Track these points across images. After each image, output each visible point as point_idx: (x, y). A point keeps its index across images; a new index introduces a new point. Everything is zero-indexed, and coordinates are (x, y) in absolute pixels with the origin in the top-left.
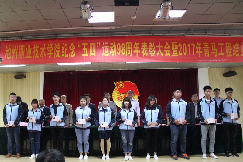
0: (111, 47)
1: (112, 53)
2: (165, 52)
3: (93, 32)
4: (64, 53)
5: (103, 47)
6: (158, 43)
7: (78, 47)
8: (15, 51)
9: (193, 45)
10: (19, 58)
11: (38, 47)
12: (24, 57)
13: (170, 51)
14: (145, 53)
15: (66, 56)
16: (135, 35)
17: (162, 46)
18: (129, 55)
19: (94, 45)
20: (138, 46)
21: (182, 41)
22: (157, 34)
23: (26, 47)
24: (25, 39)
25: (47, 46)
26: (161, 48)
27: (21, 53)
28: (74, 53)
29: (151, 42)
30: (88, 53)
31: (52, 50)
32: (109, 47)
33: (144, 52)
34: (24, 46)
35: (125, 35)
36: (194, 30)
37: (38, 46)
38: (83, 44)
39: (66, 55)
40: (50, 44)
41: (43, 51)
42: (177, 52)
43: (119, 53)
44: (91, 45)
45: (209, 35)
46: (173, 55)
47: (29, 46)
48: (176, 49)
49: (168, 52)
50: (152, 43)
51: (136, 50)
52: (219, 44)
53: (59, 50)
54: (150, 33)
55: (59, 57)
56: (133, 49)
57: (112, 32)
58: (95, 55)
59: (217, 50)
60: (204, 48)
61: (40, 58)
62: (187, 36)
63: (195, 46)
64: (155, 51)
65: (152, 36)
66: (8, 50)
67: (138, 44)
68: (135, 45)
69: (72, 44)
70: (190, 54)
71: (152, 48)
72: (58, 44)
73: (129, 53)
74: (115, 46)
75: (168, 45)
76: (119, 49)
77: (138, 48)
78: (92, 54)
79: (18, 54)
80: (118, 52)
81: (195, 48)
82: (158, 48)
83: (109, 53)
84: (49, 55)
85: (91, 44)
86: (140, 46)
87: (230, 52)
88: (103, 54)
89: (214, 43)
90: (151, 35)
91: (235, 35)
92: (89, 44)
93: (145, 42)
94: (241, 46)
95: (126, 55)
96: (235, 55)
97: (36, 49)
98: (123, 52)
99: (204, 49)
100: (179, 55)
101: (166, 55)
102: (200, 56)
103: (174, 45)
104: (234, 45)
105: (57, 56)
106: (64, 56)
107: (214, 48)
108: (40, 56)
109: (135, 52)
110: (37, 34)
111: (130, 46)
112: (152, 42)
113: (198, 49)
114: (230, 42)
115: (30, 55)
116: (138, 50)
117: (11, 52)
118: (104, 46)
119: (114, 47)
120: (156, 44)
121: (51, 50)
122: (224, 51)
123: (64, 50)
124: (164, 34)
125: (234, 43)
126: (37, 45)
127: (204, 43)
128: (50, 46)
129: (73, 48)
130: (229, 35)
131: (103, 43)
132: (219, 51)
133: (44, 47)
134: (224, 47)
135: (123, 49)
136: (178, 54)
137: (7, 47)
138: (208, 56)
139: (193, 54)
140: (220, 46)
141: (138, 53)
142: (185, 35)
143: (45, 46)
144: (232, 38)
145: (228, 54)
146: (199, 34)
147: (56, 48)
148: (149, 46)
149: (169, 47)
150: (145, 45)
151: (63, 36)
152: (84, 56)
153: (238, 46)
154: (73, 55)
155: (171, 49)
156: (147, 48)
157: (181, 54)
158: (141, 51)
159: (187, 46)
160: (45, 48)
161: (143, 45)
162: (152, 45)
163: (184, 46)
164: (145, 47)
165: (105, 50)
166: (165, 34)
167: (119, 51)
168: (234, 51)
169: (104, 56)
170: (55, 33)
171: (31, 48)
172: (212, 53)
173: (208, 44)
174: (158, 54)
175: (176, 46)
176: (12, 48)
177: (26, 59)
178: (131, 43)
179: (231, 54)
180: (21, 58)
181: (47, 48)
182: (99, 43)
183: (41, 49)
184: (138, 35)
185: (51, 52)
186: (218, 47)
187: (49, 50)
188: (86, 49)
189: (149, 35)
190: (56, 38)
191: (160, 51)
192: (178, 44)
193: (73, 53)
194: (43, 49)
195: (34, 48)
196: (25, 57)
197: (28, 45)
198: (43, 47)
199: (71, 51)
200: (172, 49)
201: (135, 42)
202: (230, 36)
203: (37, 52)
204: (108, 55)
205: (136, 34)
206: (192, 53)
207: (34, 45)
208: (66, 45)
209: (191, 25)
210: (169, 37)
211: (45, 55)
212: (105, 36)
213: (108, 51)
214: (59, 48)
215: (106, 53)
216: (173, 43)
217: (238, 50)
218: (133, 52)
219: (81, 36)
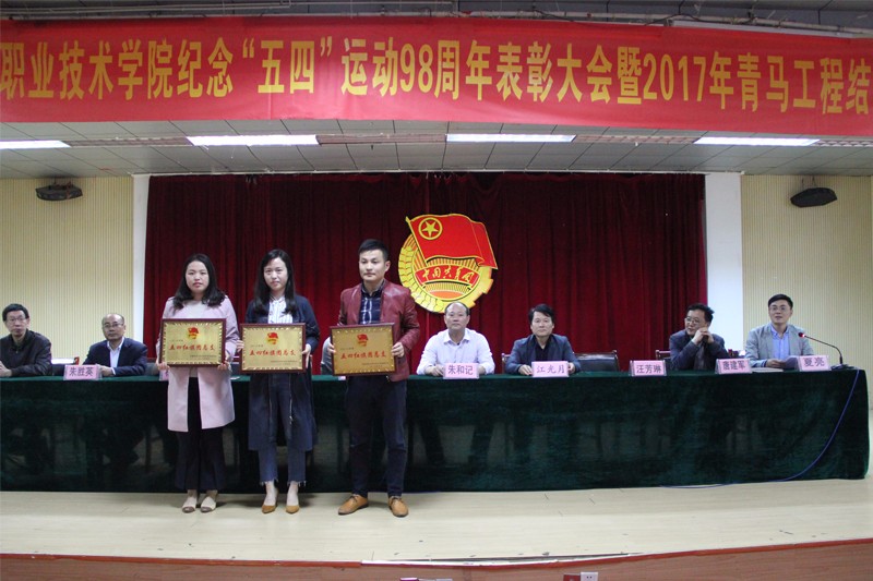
0: (378, 60)
1: (381, 86)
2: (592, 87)
4: (187, 80)
5: (345, 60)
6: (566, 50)
7: (245, 55)
9: (700, 61)
11: (81, 53)
12: (22, 94)
13: (608, 81)
14: (508, 86)
15: (196, 93)
16: (473, 14)
17: (578, 63)
18: (449, 93)
19: (309, 50)
20: (485, 57)
22: (562, 14)
24: (25, 16)
25: (115, 53)
26: (575, 70)
27: (10, 77)
28: (228, 79)
29: (536, 44)
30: (285, 81)
31: (138, 68)
32: (370, 58)
33: (509, 84)
34: (20, 46)
35: (433, 14)
36: (705, 4)
37: (80, 47)
38: (265, 44)
39: (196, 87)
40: (131, 42)
41: (101, 70)
42: (636, 87)
43: (407, 83)
44: (296, 51)
45: (764, 25)
46: (621, 101)
47: (43, 47)
48: (633, 75)
49: (601, 86)
50: (541, 49)
51: (476, 74)
52: (798, 64)
53: (164, 66)
54: (533, 9)
55: (168, 94)
56: (465, 71)
58: (312, 91)
59: (790, 86)
61: (90, 99)
62: (676, 24)
63: (709, 67)
64: (551, 81)
65: (543, 18)
67: (487, 50)
68: (471, 55)
69: (220, 43)
70: (686, 98)
71: (539, 69)
72: (164, 42)
73: (447, 86)
74: (391, 54)
75: (604, 60)
76: (410, 70)
77: (486, 64)
78: (302, 86)
80: (403, 82)
81: (707, 74)
82: (564, 70)
83: (369, 82)
84: (126, 88)
85: (295, 45)
86: (494, 59)
87: (836, 97)
88: (343, 89)
89: (779, 60)
90: (536, 14)
91: (858, 30)
92: (287, 48)
93: (514, 44)
95: (437, 93)
96: (854, 108)
97: (71, 60)
98: (425, 82)
99: (741, 78)
100: (644, 101)
101: (595, 96)
102: (723, 107)
103: (628, 56)
104: (851, 70)
105: (156, 93)
106: (186, 93)
107: (777, 77)
108: (91, 90)
109: (470, 80)
111: (451, 55)
112: (542, 44)
113: (719, 80)
114: (837, 57)
115: (49, 88)
116: (486, 72)
118: (348, 54)
119: (387, 60)
120: (558, 52)
121: (132, 68)
122: (814, 94)
123: (188, 68)
124: (589, 15)
125: (853, 62)
126: (76, 43)
127: (741, 58)
128: (131, 48)
129: (224, 59)
130: (835, 28)
131: (346, 42)
132: (795, 92)
133: (105, 54)
134: (815, 75)
135: (426, 68)
136: (641, 94)
138: (755, 107)
139: (699, 99)
140: (800, 70)
141: (485, 87)
142: (670, 21)
143: (108, 50)
144: (848, 41)
145: (830, 103)
146: (726, 19)
147: (156, 60)
148: (529, 61)
149: (607, 66)
150: (513, 54)
152: (265, 95)
154: (221, 88)
155: (613, 74)
156: (519, 69)
157: (653, 96)
158: (497, 80)
159: (676, 65)
160: (109, 59)
161: (506, 54)
162: (542, 54)
163: (667, 64)
164: (514, 64)
165: (351, 71)
166: (593, 15)
167: (407, 77)
168: (851, 92)
169: (349, 95)
171: (51, 58)
172: (770, 96)
173: (756, 59)
174: (561, 95)
175: (635, 62)
177: (31, 99)
179: (839, 104)
180: (10, 95)
181: (116, 59)
182: (327, 43)
183: (93, 60)
184: (488, 14)
185: (137, 75)
186: (792, 75)
187: (126, 68)
188: (277, 64)
189: (529, 14)
190: (154, 16)
191: (569, 79)
192: (640, 56)
193: (225, 82)
194: (101, 62)
195: (64, 57)
196: (26, 92)
197: (40, 44)
198: (101, 52)
199: (216, 72)
200: (620, 73)
201: (475, 42)
202: (839, 35)
203: (76, 72)
204: (362, 91)
205: (478, 10)
206: (693, 93)
207: (66, 44)
208: (196, 46)
210: (610, 28)
211: (110, 86)
212: (355, 15)
213: (362, 77)
214: (166, 60)
215: (357, 84)
216: (621, 49)
217: (863, 88)
218: (462, 80)
219: (257, 11)
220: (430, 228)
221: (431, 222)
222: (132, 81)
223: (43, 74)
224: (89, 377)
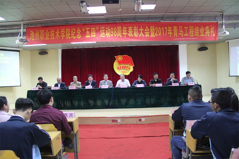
0: (107, 31)
1: (107, 35)
2: (146, 34)
3: (94, 19)
4: (73, 36)
5: (101, 31)
6: (141, 27)
7: (83, 31)
8: (37, 34)
9: (166, 28)
10: (40, 40)
11: (54, 31)
12: (44, 39)
13: (149, 33)
14: (130, 35)
15: (74, 38)
16: (124, 21)
17: (143, 30)
18: (120, 36)
19: (94, 30)
20: (126, 29)
21: (157, 25)
22: (140, 21)
23: (45, 31)
24: (44, 25)
25: (60, 31)
27: (42, 36)
28: (80, 35)
30: (90, 35)
32: (105, 30)
34: (43, 31)
35: (116, 22)
36: (166, 17)
38: (86, 29)
39: (74, 37)
40: (63, 29)
41: (58, 34)
42: (154, 33)
45: (178, 21)
46: (151, 36)
47: (47, 31)
48: (153, 31)
54: (135, 20)
55: (70, 38)
56: (122, 32)
57: (107, 19)
58: (95, 37)
60: (174, 30)
62: (161, 21)
63: (168, 29)
64: (138, 33)
65: (136, 22)
66: (32, 34)
67: (126, 28)
68: (123, 29)
69: (78, 29)
70: (163, 35)
71: (136, 31)
72: (69, 29)
73: (119, 35)
74: (109, 30)
75: (148, 29)
76: (112, 32)
77: (126, 31)
78: (93, 36)
79: (40, 37)
80: (111, 34)
81: (167, 31)
82: (140, 31)
83: (105, 35)
84: (62, 37)
85: (92, 29)
86: (127, 30)
87: (193, 33)
88: (101, 36)
89: (181, 27)
91: (196, 21)
92: (90, 29)
93: (131, 27)
94: (200, 29)
95: (117, 36)
96: (196, 35)
97: (52, 33)
98: (115, 34)
100: (155, 36)
101: (146, 36)
102: (170, 36)
103: (152, 28)
105: (68, 38)
106: (73, 38)
107: (181, 30)
108: (56, 38)
109: (123, 34)
110: (53, 22)
111: (120, 29)
112: (136, 26)
113: (170, 31)
114: (192, 26)
115: (49, 38)
116: (126, 32)
117: (35, 35)
118: (101, 30)
120: (139, 28)
121: (63, 34)
122: (188, 33)
123: (73, 33)
125: (195, 27)
127: (174, 27)
129: (79, 32)
131: (101, 28)
132: (184, 33)
134: (188, 30)
135: (115, 32)
137: (31, 31)
138: (177, 36)
140: (185, 29)
141: (126, 35)
144: (194, 23)
145: (191, 35)
146: (171, 20)
147: (67, 32)
148: (134, 30)
149: (148, 30)
150: (131, 29)
151: (72, 23)
152: (87, 38)
153: (198, 29)
154: (79, 37)
155: (149, 31)
156: (132, 31)
157: (157, 35)
158: (128, 34)
159: (161, 29)
160: (59, 32)
162: (136, 29)
165: (102, 33)
166: (146, 21)
167: (112, 34)
168: (195, 32)
169: (102, 37)
170: (66, 21)
171: (49, 32)
172: (179, 34)
173: (177, 27)
174: (140, 36)
175: (154, 29)
176: (35, 32)
177: (45, 40)
178: (121, 27)
179: (193, 35)
180: (42, 39)
182: (98, 28)
183: (56, 32)
184: (126, 21)
185: (64, 35)
186: (184, 30)
187: (62, 34)
188: (89, 32)
189: (134, 21)
190: (67, 24)
191: (141, 33)
192: (155, 28)
194: (57, 33)
195: (51, 32)
196: (45, 39)
199: (78, 34)
200: (151, 31)
201: (124, 27)
202: (192, 22)
203: (53, 35)
204: (104, 36)
206: (165, 34)
207: (51, 30)
208: (74, 29)
209: (163, 14)
210: (149, 23)
211: (59, 37)
212: (102, 23)
213: (104, 34)
214: (69, 32)
215: (103, 35)
216: (151, 27)
217: (198, 32)
218: (122, 34)
219: (85, 23)
220: (120, 58)
221: (120, 57)
222: (63, 36)
223: (47, 35)
224: (56, 89)
